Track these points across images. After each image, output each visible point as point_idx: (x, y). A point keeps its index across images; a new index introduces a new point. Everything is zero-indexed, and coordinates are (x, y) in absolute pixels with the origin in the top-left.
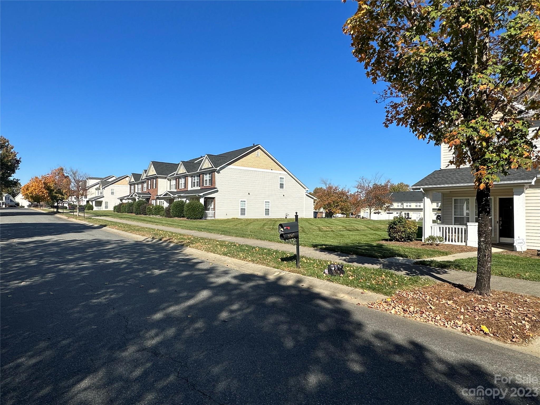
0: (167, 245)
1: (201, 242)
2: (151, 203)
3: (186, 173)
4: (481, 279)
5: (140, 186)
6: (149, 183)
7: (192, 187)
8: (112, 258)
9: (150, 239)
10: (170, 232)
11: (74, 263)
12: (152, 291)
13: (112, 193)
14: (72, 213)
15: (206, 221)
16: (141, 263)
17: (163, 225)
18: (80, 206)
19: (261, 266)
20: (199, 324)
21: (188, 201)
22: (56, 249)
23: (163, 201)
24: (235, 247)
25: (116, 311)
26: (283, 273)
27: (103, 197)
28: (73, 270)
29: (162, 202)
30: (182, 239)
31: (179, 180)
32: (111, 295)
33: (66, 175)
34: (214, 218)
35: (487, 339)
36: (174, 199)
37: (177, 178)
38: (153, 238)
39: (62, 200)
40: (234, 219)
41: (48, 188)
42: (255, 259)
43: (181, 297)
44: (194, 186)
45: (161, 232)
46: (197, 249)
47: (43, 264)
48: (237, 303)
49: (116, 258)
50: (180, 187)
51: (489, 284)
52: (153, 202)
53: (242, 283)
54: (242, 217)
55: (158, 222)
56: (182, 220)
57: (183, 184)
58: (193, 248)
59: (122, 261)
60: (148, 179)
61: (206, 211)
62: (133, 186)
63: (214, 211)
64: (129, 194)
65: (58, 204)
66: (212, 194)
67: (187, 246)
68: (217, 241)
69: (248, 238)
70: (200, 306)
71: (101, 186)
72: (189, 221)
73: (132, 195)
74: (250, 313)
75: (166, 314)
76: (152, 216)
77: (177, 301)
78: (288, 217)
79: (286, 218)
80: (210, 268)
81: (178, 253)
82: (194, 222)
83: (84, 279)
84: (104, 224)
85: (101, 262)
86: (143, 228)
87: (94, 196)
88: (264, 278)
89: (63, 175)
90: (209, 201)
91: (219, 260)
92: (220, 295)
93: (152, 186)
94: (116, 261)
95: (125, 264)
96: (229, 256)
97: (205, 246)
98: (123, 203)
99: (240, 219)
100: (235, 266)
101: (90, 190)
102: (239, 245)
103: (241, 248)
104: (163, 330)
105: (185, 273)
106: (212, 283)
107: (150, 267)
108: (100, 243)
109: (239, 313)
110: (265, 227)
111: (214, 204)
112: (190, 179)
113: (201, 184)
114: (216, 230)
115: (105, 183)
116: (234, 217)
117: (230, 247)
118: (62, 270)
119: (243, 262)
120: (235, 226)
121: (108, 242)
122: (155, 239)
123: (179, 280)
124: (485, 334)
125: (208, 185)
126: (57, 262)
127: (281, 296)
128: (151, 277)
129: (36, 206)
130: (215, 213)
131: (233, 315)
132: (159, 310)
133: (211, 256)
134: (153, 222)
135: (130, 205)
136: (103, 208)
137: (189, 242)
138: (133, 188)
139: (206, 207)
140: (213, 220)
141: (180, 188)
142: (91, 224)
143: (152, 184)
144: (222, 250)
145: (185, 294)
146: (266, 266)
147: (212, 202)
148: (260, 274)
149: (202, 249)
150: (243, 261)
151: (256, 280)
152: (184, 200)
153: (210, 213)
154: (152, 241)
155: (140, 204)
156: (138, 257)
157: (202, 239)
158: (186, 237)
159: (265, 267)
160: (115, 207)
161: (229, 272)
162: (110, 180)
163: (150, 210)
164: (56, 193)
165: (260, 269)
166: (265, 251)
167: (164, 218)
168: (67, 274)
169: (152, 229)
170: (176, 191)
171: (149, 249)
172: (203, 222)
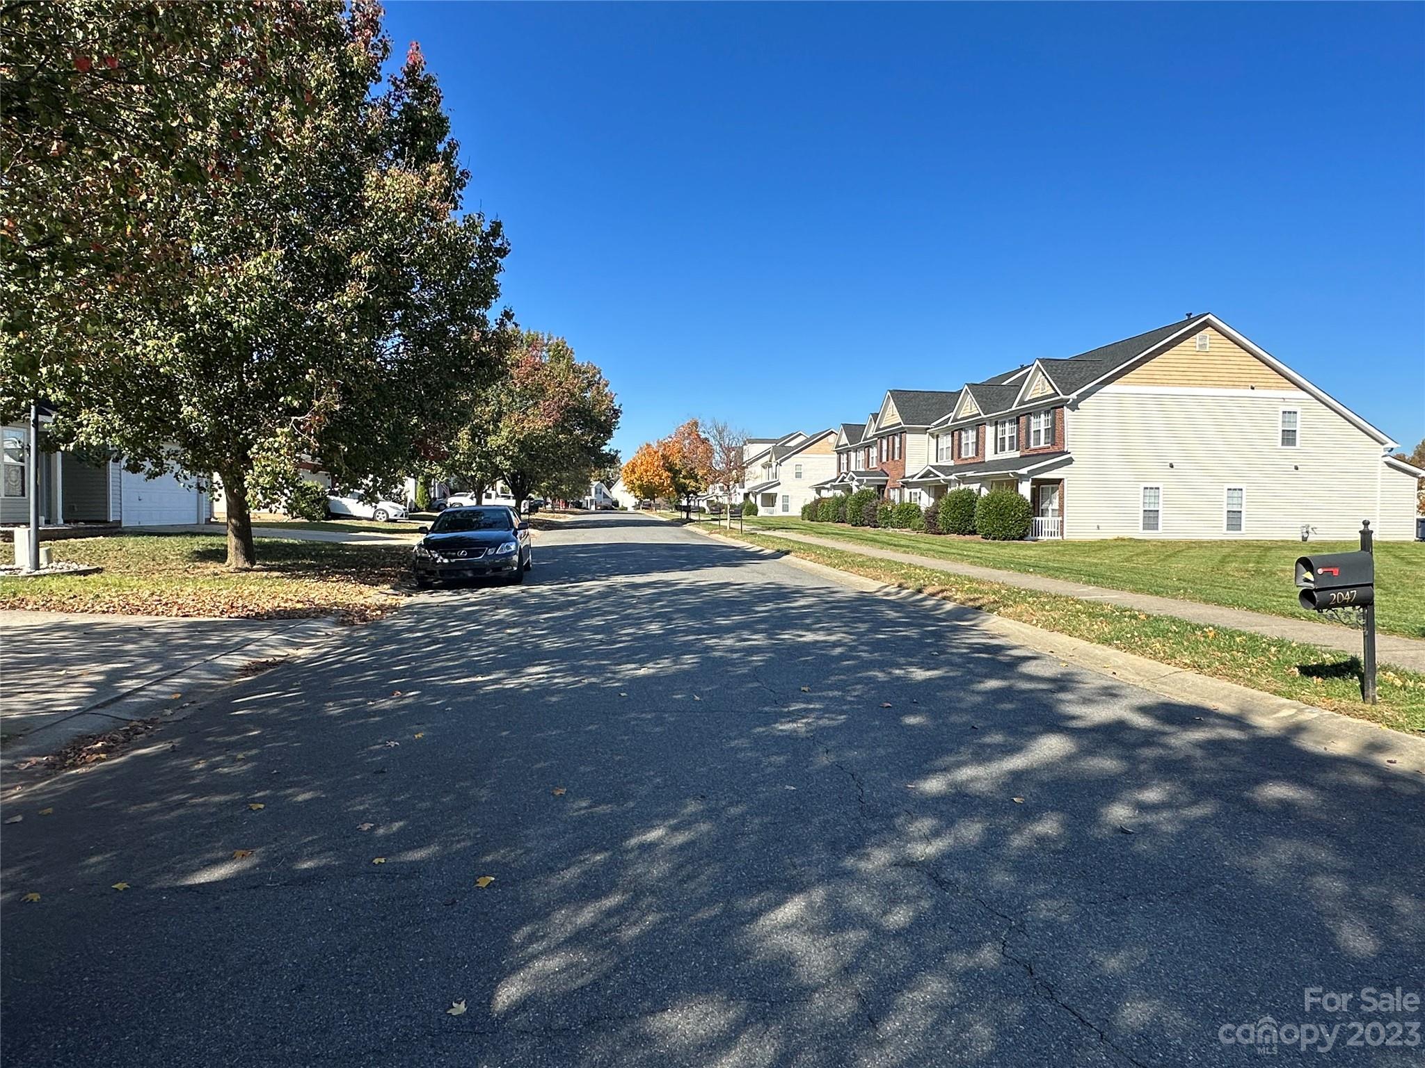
0: (936, 607)
1: (1029, 603)
2: (889, 496)
3: (980, 414)
5: (861, 455)
6: (885, 447)
7: (996, 453)
8: (808, 628)
9: (892, 589)
10: (941, 572)
11: (732, 635)
12: (911, 720)
13: (798, 475)
14: (717, 523)
15: (1036, 546)
16: (877, 646)
17: (922, 554)
18: (732, 506)
19: (1226, 684)
20: (1048, 826)
21: (985, 492)
22: (692, 600)
23: (919, 490)
24: (1134, 622)
25: (833, 758)
26: (1309, 715)
27: (779, 484)
28: (732, 650)
29: (916, 494)
30: (976, 591)
31: (960, 435)
32: (818, 718)
33: (703, 436)
34: (1060, 538)
36: (946, 487)
37: (956, 431)
38: (900, 586)
39: (695, 493)
40: (1123, 540)
41: (670, 468)
42: (1204, 661)
43: (989, 746)
44: (1003, 449)
45: (918, 571)
46: (1020, 620)
47: (673, 632)
48: (1158, 785)
49: (819, 629)
50: (963, 452)
52: (894, 495)
53: (1167, 728)
54: (1150, 535)
55: (908, 547)
56: (971, 541)
57: (970, 445)
58: (1009, 616)
59: (833, 638)
60: (881, 437)
61: (1038, 519)
62: (845, 455)
63: (1060, 518)
64: (835, 477)
65: (689, 501)
66: (1055, 471)
67: (991, 611)
68: (1077, 602)
69: (1175, 597)
70: (1046, 777)
71: (774, 459)
72: (990, 543)
73: (844, 478)
74: (1205, 820)
75: (953, 785)
76: (891, 530)
77: (983, 755)
78: (1311, 538)
79: (1305, 539)
80: (1063, 674)
81: (967, 629)
82: (1003, 547)
83: (756, 673)
84: (784, 548)
85: (786, 637)
86: (874, 559)
87: (758, 482)
88: (1237, 721)
89: (698, 435)
90: (1043, 488)
91: (1087, 655)
92: (1101, 756)
93: (890, 453)
94: (820, 637)
95: (840, 646)
96: (1118, 648)
97: (1043, 615)
98: (822, 499)
99: (1140, 541)
100: (1138, 678)
101: (750, 469)
102: (1148, 616)
103: (1156, 627)
104: (951, 823)
105: (993, 684)
106: (1073, 718)
107: (902, 660)
108: (780, 593)
109: (1166, 814)
110: (1230, 567)
111: (1061, 498)
112: (990, 431)
113: (1023, 442)
114: (1071, 571)
115: (782, 451)
116: (1121, 536)
117: (1119, 622)
118: (712, 648)
119: (1164, 669)
120: (1127, 560)
121: (799, 592)
122: (905, 589)
123: (979, 699)
125: (1042, 444)
126: (699, 631)
127: (1312, 785)
128: (906, 685)
129: (648, 507)
130: (1062, 522)
131: (1149, 818)
132: (936, 771)
133: (1062, 641)
134: (895, 545)
135: (840, 502)
136: (778, 510)
137: (995, 602)
138: (845, 461)
139: (1036, 507)
140: (1057, 542)
141: (963, 456)
142: (759, 548)
143: (891, 449)
144: (1096, 627)
145: (997, 738)
146: (1246, 685)
147: (1053, 492)
148: (1224, 707)
149: (1035, 622)
150: (1164, 666)
151: (1214, 726)
152: (975, 487)
153: (1047, 522)
154: (898, 593)
155: (863, 499)
156: (869, 631)
157: (1034, 593)
158: (985, 588)
159: (1242, 687)
160: (804, 509)
161: (1123, 692)
162: (792, 444)
163: (888, 515)
164: (685, 477)
165: (1226, 692)
166: (1238, 639)
167: (922, 536)
168: (721, 657)
169: (896, 563)
170: (952, 463)
171: (892, 614)
172: (1030, 547)
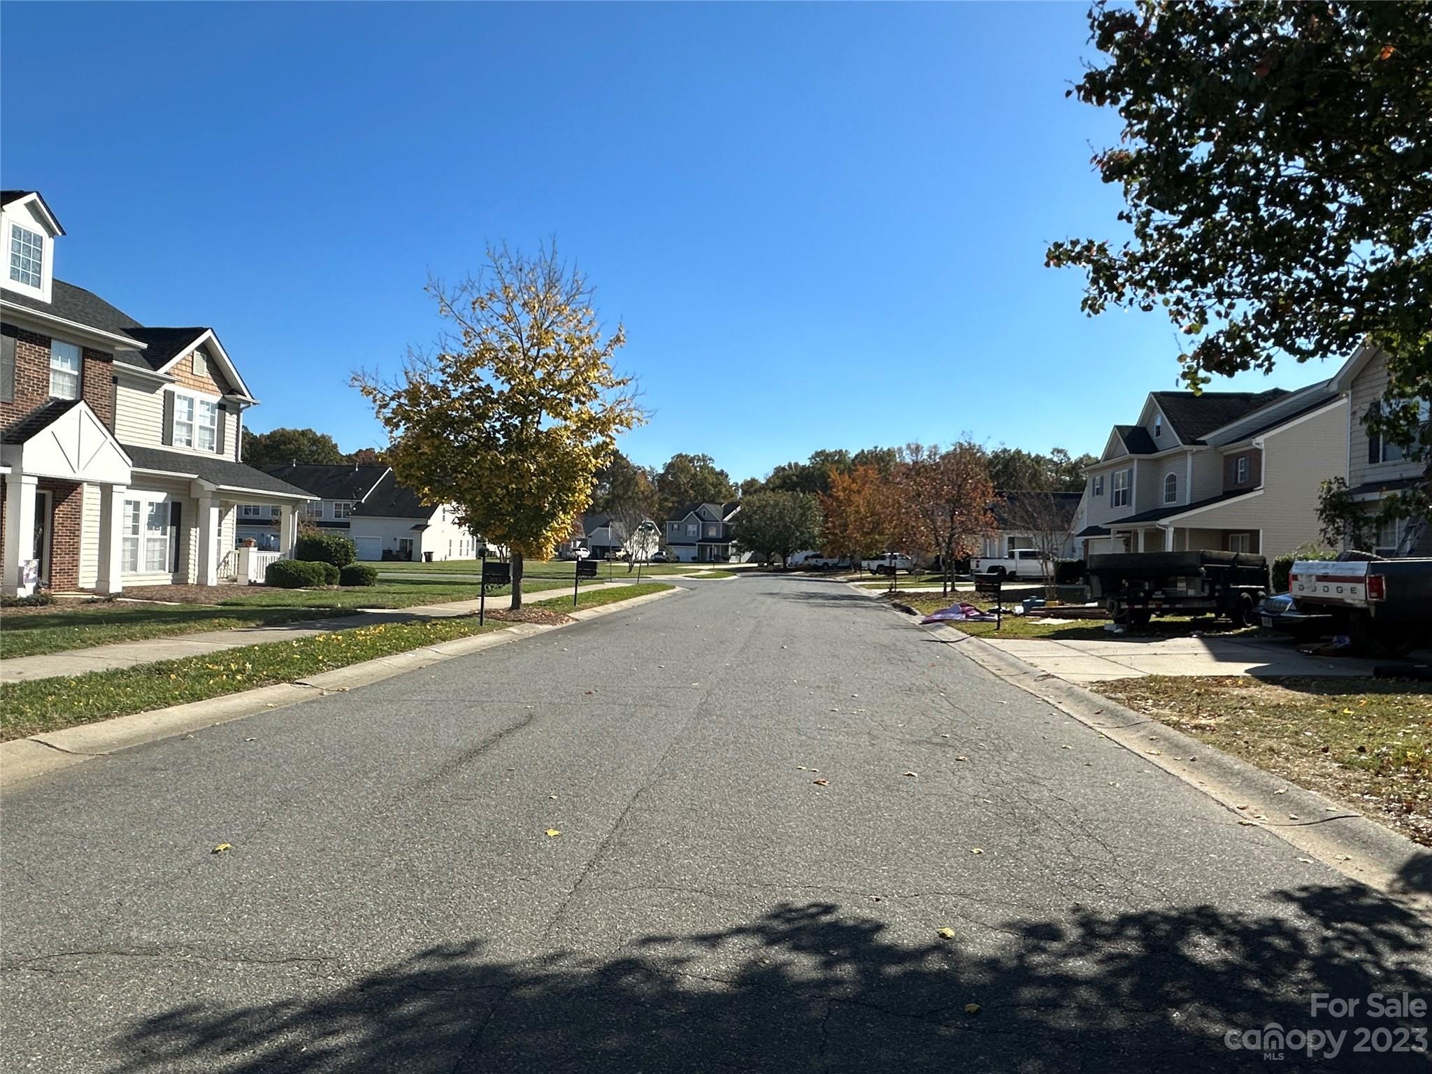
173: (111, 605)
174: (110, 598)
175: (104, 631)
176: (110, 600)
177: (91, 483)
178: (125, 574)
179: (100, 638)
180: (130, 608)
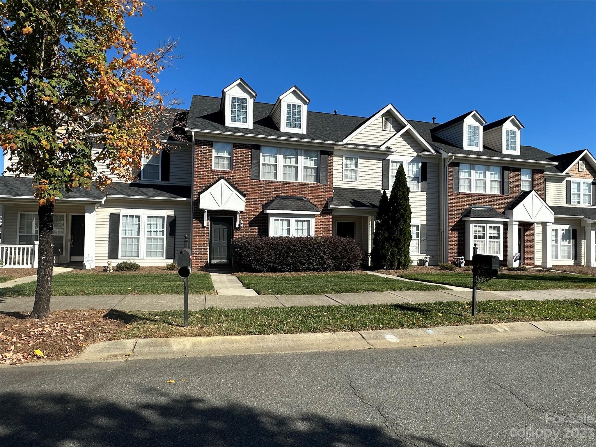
4: (40, 301)
35: (41, 363)
51: (48, 304)
124: (39, 358)
173: (549, 272)
174: (548, 270)
175: (549, 283)
176: (548, 271)
177: (538, 223)
178: (553, 260)
179: (548, 286)
180: (557, 275)
